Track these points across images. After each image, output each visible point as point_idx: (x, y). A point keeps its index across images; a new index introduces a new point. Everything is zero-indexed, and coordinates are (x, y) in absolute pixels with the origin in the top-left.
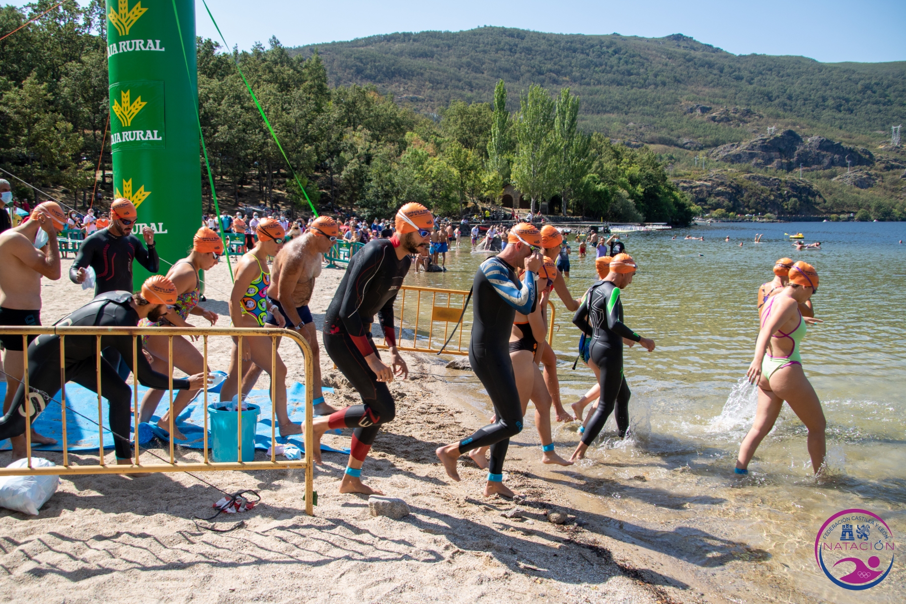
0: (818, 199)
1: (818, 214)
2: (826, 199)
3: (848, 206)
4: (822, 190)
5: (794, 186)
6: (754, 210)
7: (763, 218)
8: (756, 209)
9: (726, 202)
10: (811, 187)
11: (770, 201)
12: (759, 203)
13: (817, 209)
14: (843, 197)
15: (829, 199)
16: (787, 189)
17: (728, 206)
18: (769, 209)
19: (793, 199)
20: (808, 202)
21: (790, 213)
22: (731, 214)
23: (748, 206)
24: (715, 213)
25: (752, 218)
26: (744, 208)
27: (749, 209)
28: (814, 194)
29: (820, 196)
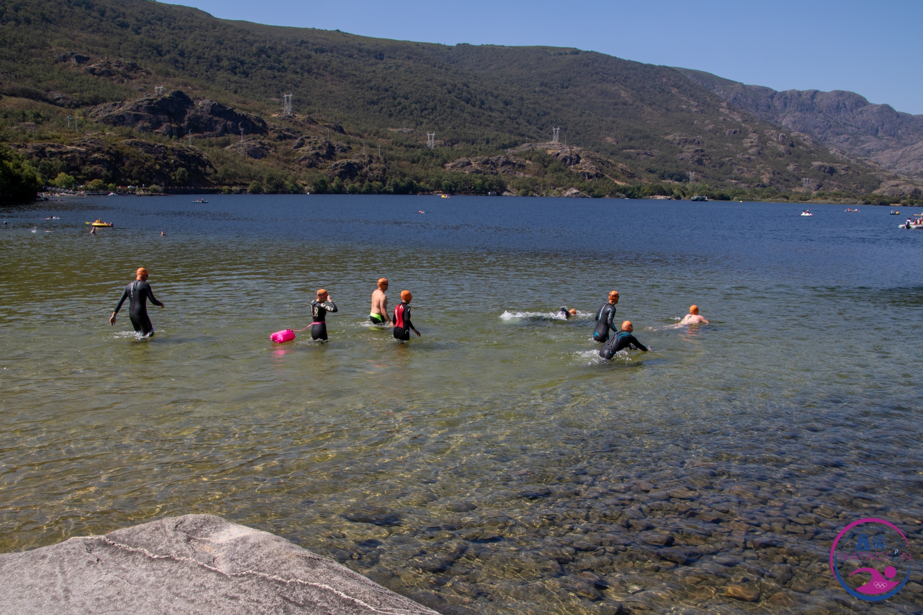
0: (208, 169)
1: (209, 186)
2: (218, 169)
3: (240, 178)
4: (213, 160)
5: (181, 154)
6: (137, 181)
7: (148, 190)
8: (140, 180)
9: (104, 172)
10: (201, 155)
11: (156, 171)
12: (143, 173)
13: (207, 180)
14: (235, 168)
15: (220, 169)
16: (175, 157)
17: (106, 176)
18: (155, 180)
19: (181, 169)
20: (198, 172)
21: (178, 185)
22: (111, 185)
23: (130, 177)
24: (91, 185)
25: (134, 190)
26: (125, 179)
27: (132, 180)
28: (204, 164)
29: (211, 166)
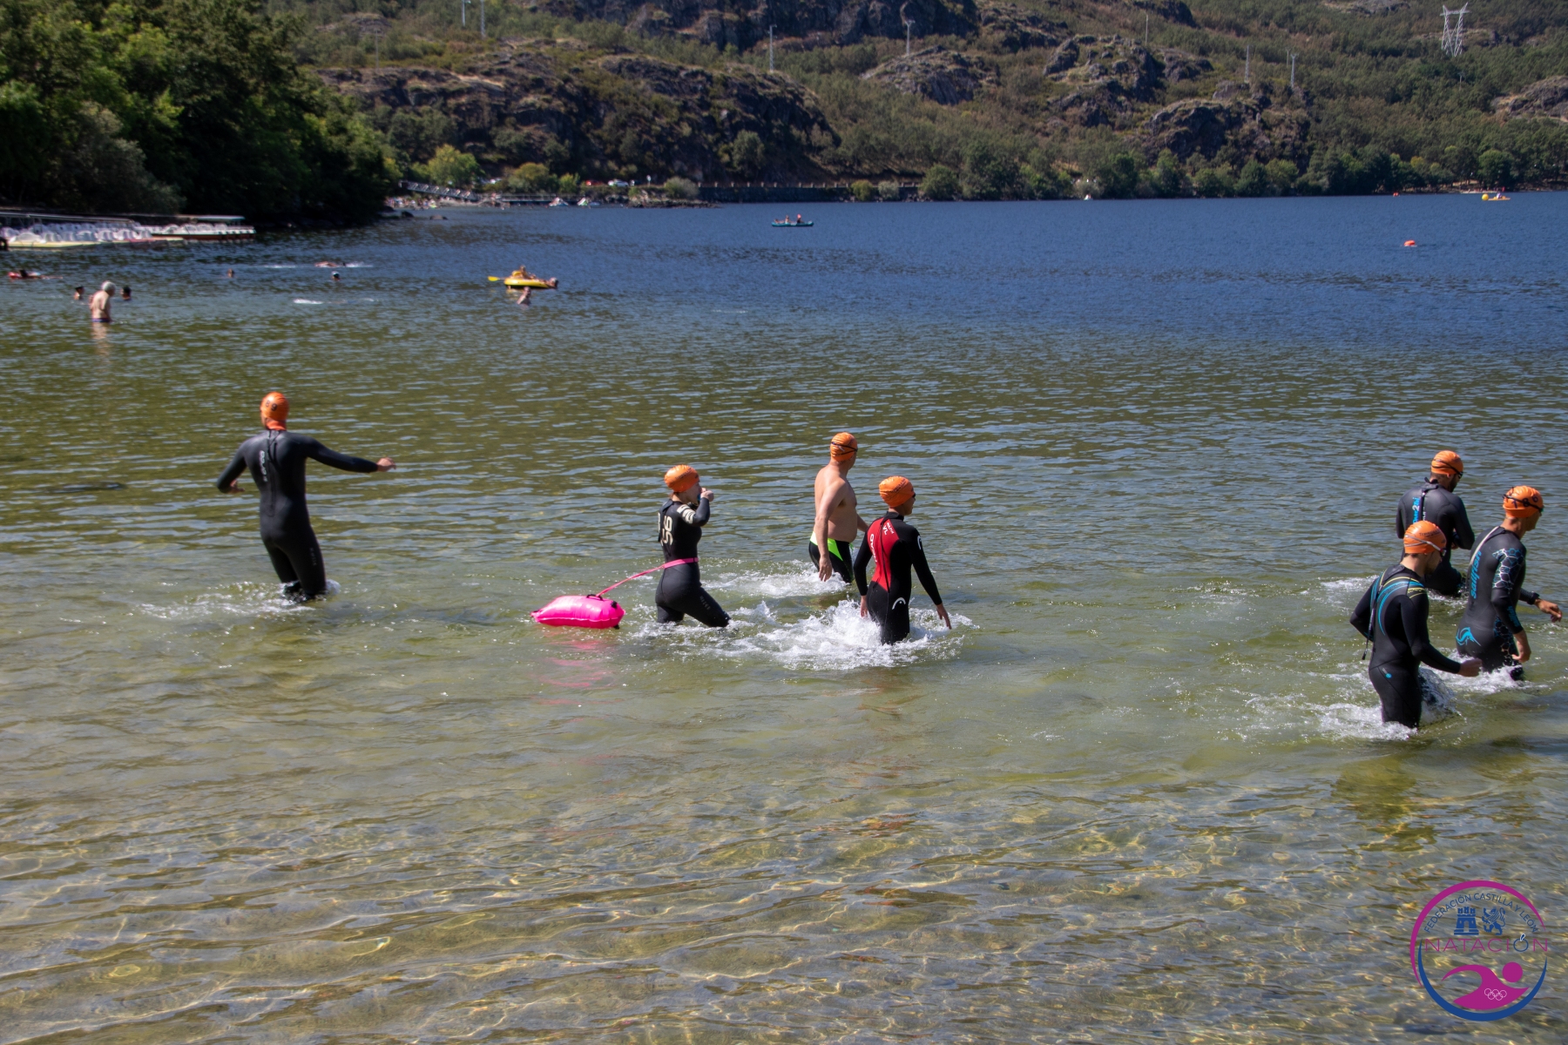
0: (817, 136)
1: (818, 180)
2: (841, 134)
3: (901, 156)
4: (829, 108)
5: (747, 95)
6: (633, 168)
7: (660, 192)
8: (641, 165)
9: (551, 143)
10: (798, 97)
11: (681, 140)
12: (648, 146)
13: (814, 165)
14: (888, 129)
15: (848, 133)
16: (730, 103)
17: (557, 154)
18: (678, 164)
19: (746, 136)
20: (790, 142)
21: (738, 177)
22: (566, 178)
23: (615, 156)
24: (517, 177)
25: (626, 191)
26: (603, 162)
27: (620, 164)
28: (807, 120)
29: (824, 127)
